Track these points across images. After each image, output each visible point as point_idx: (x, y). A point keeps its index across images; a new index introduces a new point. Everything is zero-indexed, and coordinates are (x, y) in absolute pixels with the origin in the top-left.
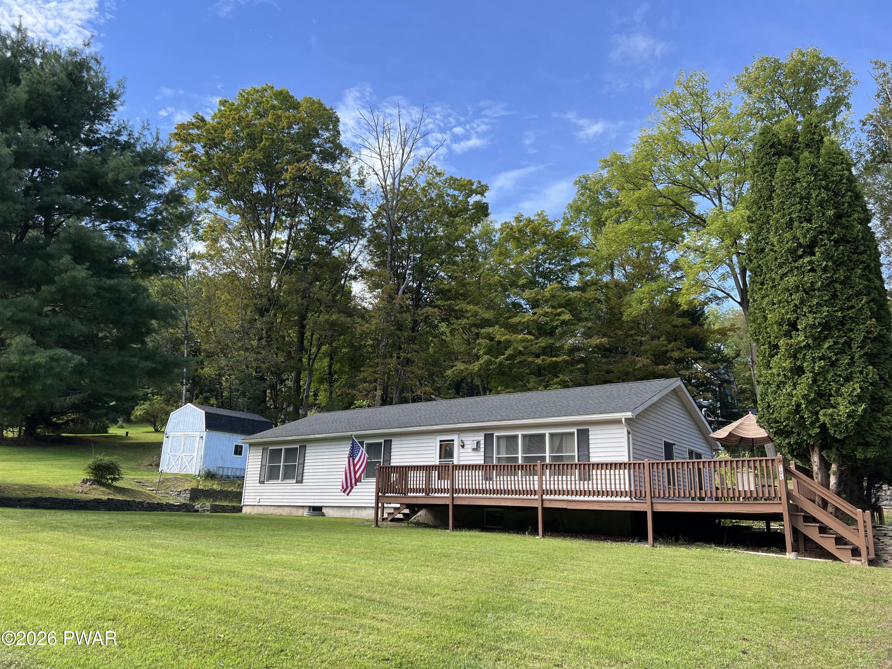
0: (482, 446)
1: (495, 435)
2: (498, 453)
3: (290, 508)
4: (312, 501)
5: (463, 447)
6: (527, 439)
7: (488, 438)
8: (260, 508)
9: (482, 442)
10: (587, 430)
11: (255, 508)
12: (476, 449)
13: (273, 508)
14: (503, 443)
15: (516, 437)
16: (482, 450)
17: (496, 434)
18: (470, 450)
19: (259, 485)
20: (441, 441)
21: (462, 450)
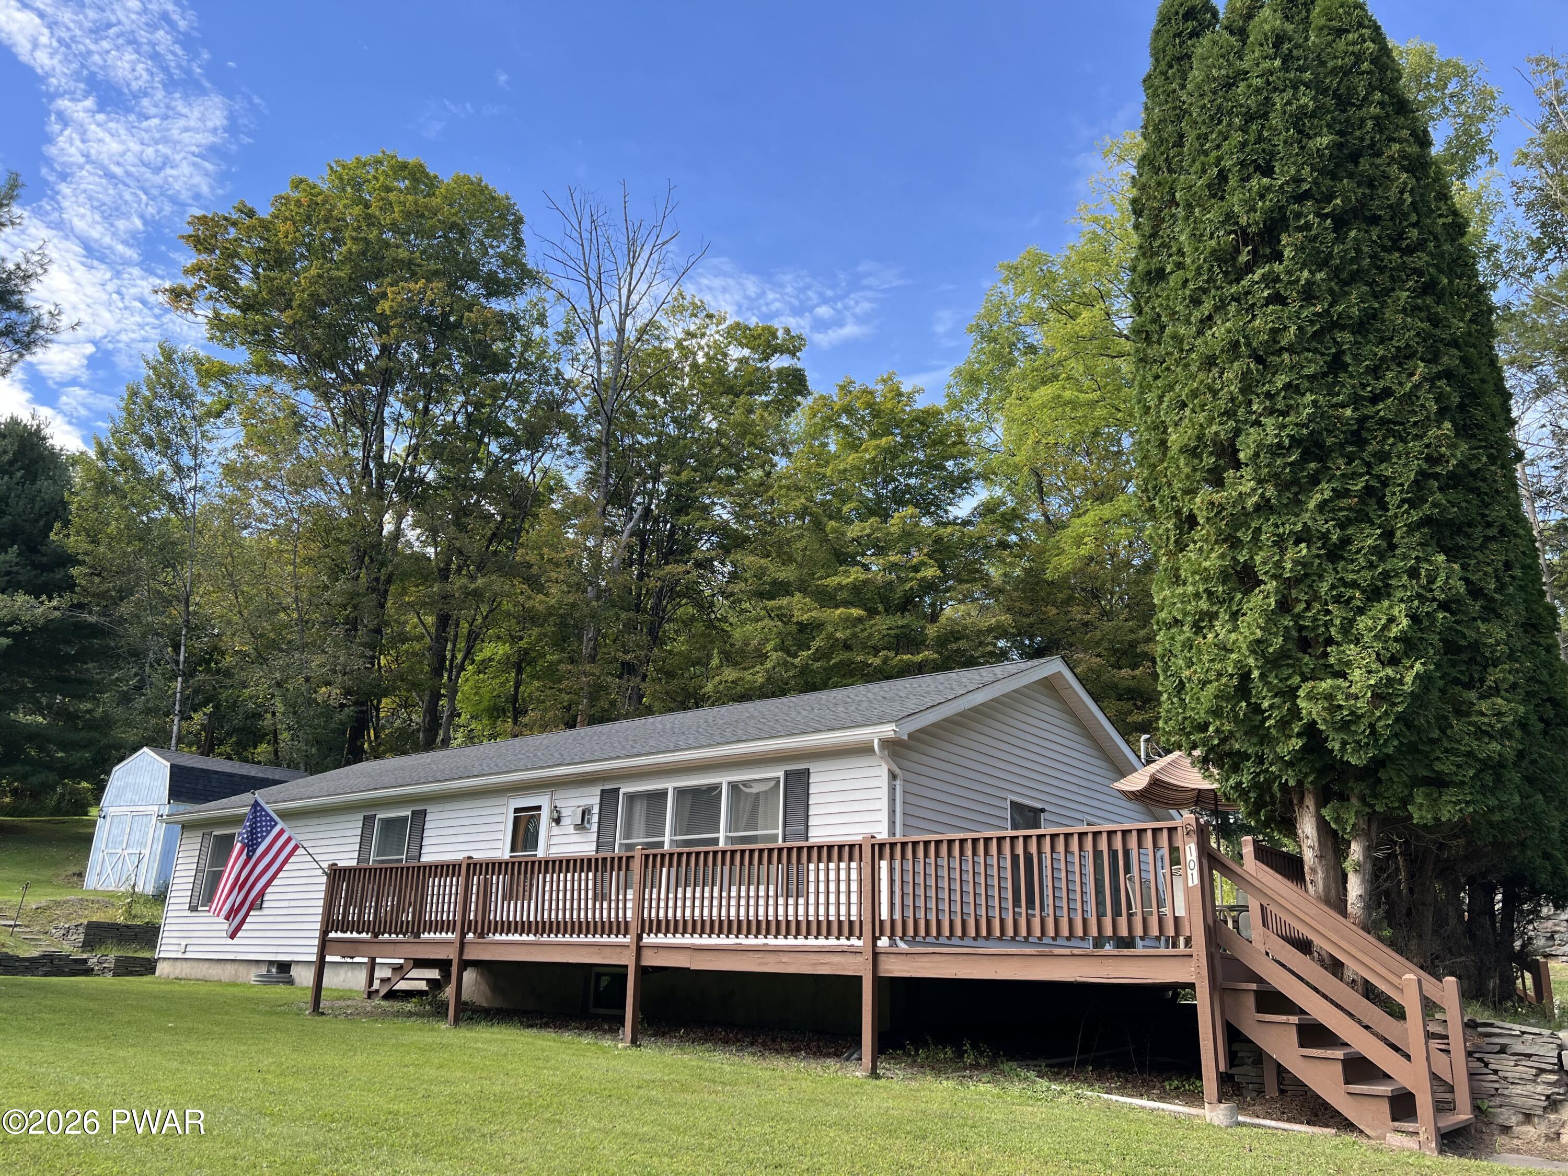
0: (595, 819)
1: (621, 791)
2: (628, 835)
3: (236, 966)
4: (274, 949)
5: (558, 821)
6: (688, 801)
7: (609, 798)
8: (186, 965)
9: (596, 810)
10: (807, 772)
11: (178, 964)
12: (581, 827)
13: (207, 965)
14: (640, 810)
15: (663, 794)
16: (595, 828)
17: (626, 789)
18: (571, 830)
19: (188, 913)
20: (517, 810)
21: (556, 830)
